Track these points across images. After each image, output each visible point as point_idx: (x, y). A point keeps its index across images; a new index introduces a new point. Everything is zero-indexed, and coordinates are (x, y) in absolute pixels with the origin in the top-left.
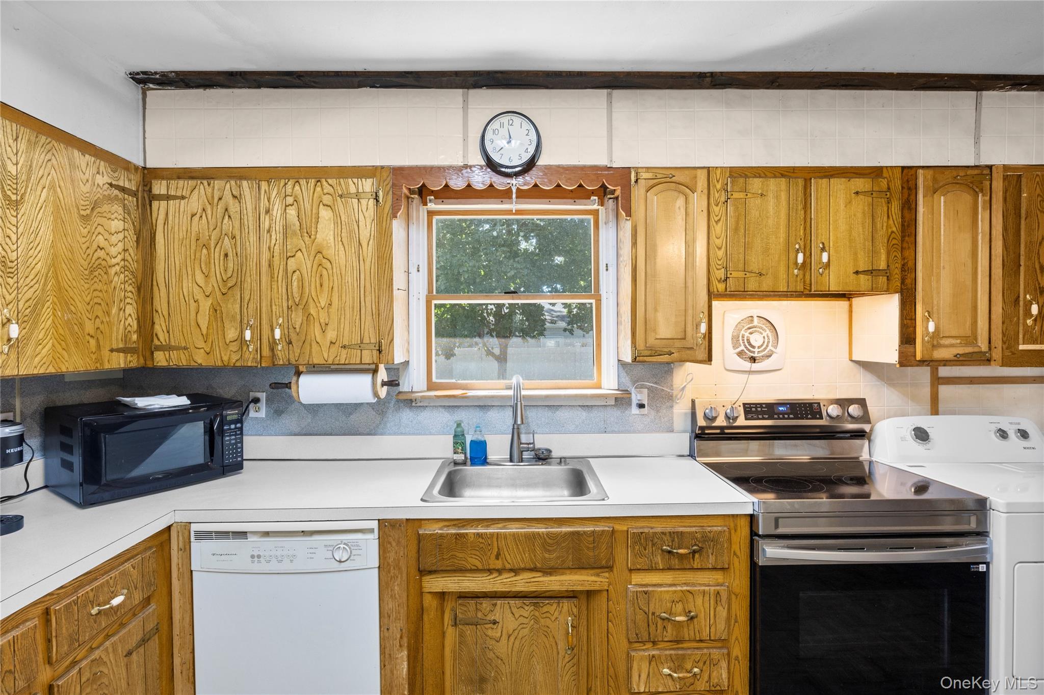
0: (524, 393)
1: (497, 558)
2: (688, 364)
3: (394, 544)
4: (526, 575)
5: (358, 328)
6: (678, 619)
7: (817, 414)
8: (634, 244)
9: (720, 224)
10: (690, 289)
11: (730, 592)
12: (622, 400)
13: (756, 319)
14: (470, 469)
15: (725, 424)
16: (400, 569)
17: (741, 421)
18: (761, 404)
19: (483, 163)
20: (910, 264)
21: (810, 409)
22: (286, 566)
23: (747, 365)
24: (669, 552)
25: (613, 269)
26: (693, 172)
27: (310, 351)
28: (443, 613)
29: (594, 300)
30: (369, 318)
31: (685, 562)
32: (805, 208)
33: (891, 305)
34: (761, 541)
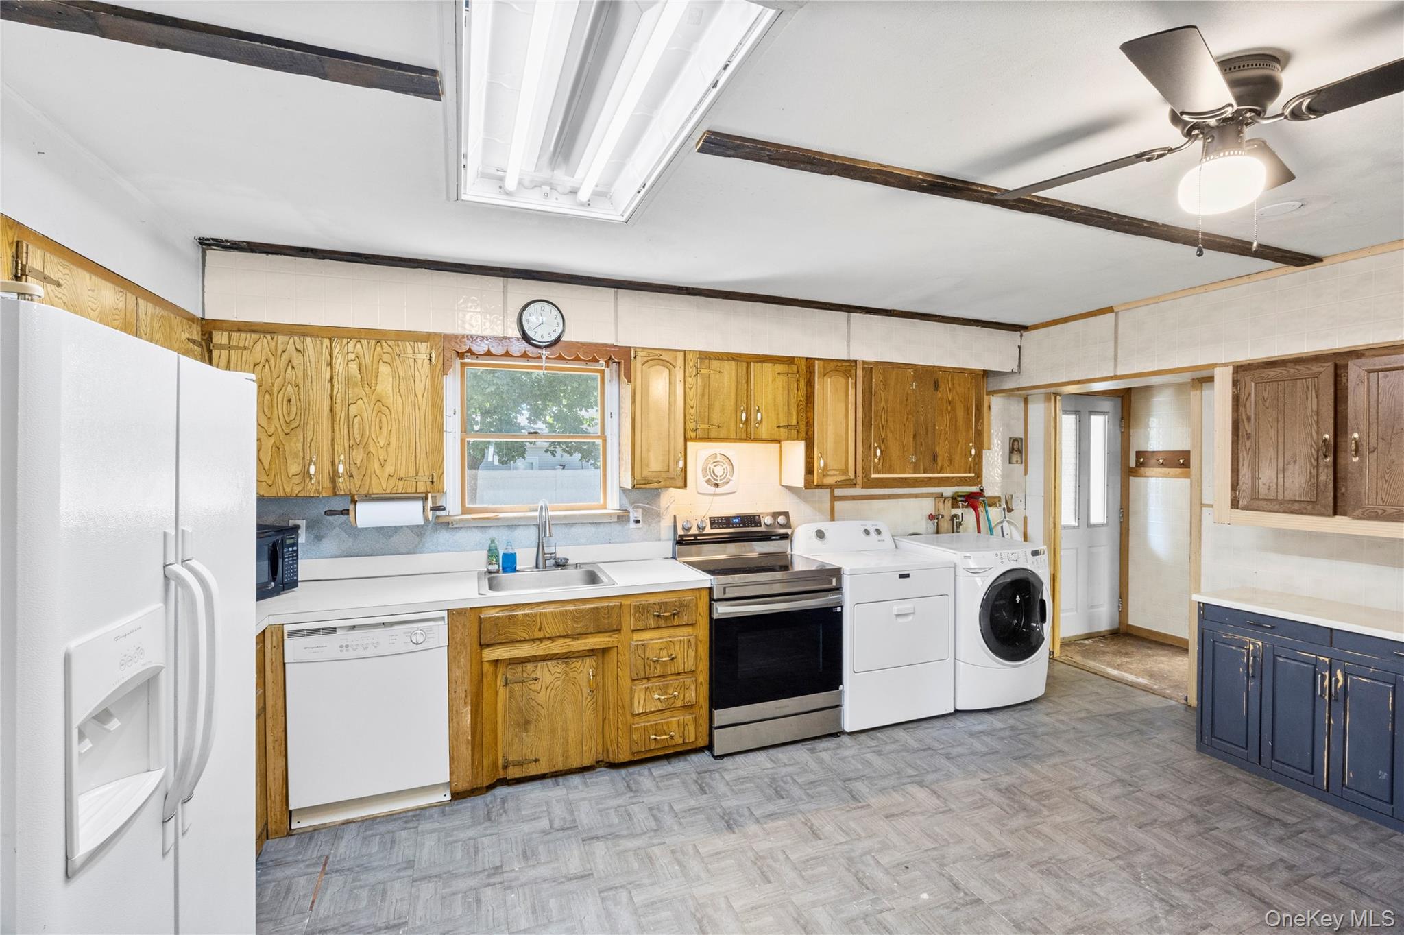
0: (551, 513)
1: (540, 630)
2: (671, 489)
3: (460, 627)
4: (561, 641)
5: (414, 464)
6: (664, 659)
7: (758, 524)
8: (633, 402)
9: (692, 390)
10: (672, 436)
11: (697, 640)
12: (622, 518)
13: (718, 455)
14: (502, 576)
15: (697, 532)
16: (465, 645)
17: (708, 530)
18: (721, 518)
19: (520, 336)
20: (811, 422)
21: (753, 520)
22: (371, 651)
23: (713, 489)
24: (658, 616)
25: (615, 417)
26: (675, 353)
27: (370, 483)
28: (496, 677)
29: (601, 441)
30: (424, 455)
31: (668, 621)
32: (747, 382)
33: (799, 448)
34: (715, 603)
